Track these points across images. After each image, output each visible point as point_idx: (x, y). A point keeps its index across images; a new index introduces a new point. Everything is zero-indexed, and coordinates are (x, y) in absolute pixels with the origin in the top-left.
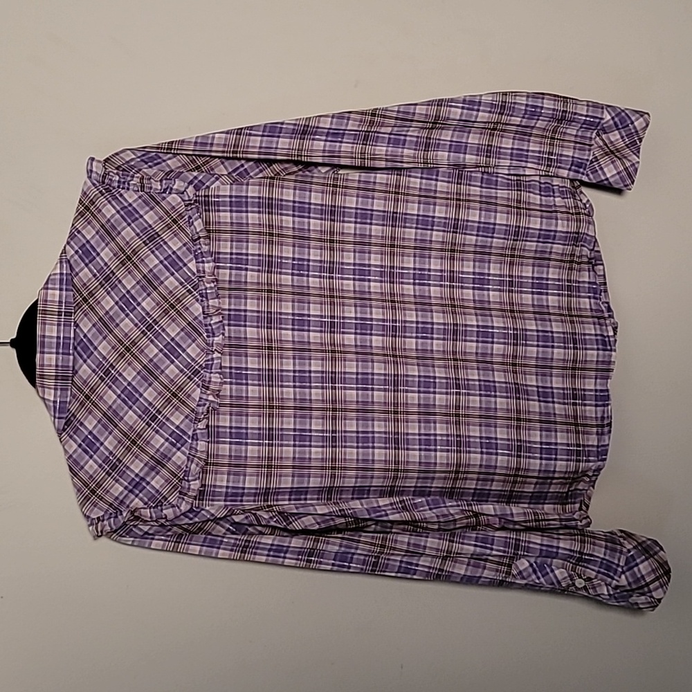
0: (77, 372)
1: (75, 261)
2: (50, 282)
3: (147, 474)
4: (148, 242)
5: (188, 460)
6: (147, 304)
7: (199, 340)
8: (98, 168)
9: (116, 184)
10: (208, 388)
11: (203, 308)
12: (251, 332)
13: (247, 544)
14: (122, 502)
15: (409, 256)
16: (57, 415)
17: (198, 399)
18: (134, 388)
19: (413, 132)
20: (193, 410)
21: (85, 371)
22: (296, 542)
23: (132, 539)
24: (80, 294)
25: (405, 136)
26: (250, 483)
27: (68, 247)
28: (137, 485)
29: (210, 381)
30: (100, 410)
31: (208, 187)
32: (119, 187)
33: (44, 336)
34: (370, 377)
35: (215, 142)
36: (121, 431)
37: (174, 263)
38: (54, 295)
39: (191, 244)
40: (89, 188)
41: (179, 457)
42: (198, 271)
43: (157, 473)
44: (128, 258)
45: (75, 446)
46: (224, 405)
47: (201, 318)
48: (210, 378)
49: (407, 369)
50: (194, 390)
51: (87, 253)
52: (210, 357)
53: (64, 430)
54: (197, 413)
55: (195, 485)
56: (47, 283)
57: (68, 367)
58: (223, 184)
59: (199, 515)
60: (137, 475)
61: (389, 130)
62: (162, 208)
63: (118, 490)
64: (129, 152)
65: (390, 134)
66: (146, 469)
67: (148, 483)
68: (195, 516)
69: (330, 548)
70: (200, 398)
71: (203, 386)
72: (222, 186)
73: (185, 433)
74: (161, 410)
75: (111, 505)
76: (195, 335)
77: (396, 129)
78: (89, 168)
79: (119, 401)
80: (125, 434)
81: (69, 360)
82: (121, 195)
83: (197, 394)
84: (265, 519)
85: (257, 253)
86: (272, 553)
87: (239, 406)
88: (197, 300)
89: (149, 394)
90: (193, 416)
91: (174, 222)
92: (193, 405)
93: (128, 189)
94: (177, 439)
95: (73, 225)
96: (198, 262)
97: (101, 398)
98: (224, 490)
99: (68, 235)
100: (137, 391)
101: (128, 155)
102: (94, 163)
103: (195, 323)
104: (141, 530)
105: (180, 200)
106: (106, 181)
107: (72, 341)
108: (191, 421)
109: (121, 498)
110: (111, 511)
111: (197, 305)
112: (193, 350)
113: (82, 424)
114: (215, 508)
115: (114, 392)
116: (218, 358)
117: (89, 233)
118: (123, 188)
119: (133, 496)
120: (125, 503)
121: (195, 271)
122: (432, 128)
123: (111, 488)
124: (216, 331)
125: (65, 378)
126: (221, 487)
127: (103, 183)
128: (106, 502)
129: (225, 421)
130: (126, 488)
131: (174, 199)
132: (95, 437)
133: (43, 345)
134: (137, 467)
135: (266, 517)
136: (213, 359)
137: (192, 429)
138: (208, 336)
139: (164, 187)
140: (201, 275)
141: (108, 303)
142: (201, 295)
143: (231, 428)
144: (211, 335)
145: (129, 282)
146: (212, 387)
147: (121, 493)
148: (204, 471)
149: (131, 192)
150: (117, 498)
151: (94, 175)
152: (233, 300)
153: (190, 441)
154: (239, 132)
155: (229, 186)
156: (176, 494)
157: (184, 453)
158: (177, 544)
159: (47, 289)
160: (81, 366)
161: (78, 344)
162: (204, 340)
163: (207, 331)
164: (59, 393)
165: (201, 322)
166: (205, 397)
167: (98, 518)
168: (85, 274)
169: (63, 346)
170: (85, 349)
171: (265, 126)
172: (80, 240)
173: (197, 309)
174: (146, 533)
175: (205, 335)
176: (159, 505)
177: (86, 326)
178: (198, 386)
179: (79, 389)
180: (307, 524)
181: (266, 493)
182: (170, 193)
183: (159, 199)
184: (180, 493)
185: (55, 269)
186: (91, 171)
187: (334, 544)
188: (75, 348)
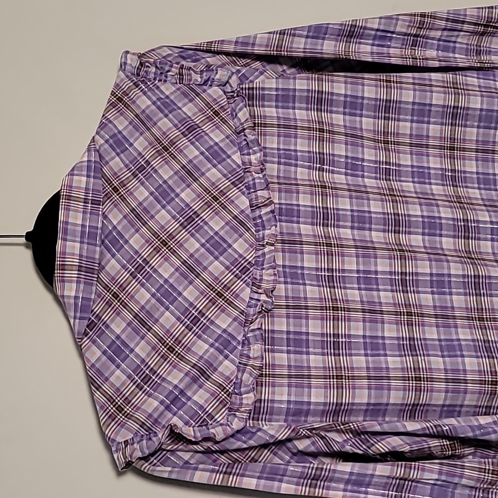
0: (103, 268)
1: (105, 149)
2: (75, 169)
3: (188, 386)
4: (187, 133)
5: (239, 370)
6: (187, 195)
7: (247, 235)
8: (133, 61)
9: (152, 76)
10: (259, 287)
11: (250, 201)
12: (306, 229)
13: (318, 472)
14: (156, 421)
15: (471, 160)
16: (78, 315)
17: (247, 300)
18: (171, 286)
19: (462, 40)
20: (242, 312)
21: (113, 266)
22: (382, 469)
23: (169, 469)
24: (110, 184)
25: (455, 42)
26: (317, 396)
27: (97, 137)
28: (176, 400)
29: (261, 280)
30: (131, 311)
31: (252, 82)
32: (155, 79)
33: (67, 223)
34: (446, 279)
35: (258, 41)
36: (156, 335)
37: (216, 155)
38: (81, 181)
39: (234, 137)
40: (122, 80)
41: (227, 367)
42: (244, 163)
43: (200, 387)
44: (165, 149)
45: (99, 353)
46: (280, 307)
47: (248, 211)
48: (261, 276)
49: (488, 270)
50: (243, 290)
51: (119, 143)
52: (260, 252)
53: (86, 334)
54: (247, 315)
55: (249, 399)
56: (73, 170)
57: (94, 259)
58: (268, 78)
59: (255, 437)
60: (176, 387)
61: (438, 34)
62: (203, 99)
63: (152, 405)
64: (165, 48)
65: (439, 40)
66: (187, 379)
67: (189, 399)
68: (250, 439)
69: (427, 475)
70: (251, 298)
71: (253, 284)
72: (267, 80)
73: (234, 338)
74: (204, 311)
75: (142, 425)
76: (242, 229)
77: (445, 33)
78: (123, 60)
79: (153, 301)
80: (160, 340)
81: (95, 251)
82: (158, 88)
83: (246, 293)
84: (337, 442)
85: (307, 150)
86: (349, 487)
87: (297, 308)
88: (243, 193)
89: (190, 293)
90: (242, 318)
91: (215, 114)
92: (243, 307)
93: (165, 81)
94: (225, 344)
95: (103, 115)
96: (243, 155)
97: (132, 297)
98: (284, 406)
99: (98, 126)
100: (175, 289)
101: (165, 51)
102: (129, 56)
103: (241, 217)
104: (180, 458)
105: (221, 93)
106: (142, 73)
107: (99, 231)
108: (240, 324)
109: (155, 415)
110: (143, 432)
111: (243, 198)
112: (240, 246)
113: (108, 327)
114: (274, 429)
115: (148, 290)
116: (271, 251)
117: (121, 124)
118: (160, 81)
119: (170, 415)
120: (160, 423)
121: (240, 162)
122: (483, 34)
123: (142, 404)
124: (266, 224)
125: (90, 270)
126: (281, 402)
127: (138, 75)
128: (137, 420)
129: (281, 325)
130: (162, 402)
131: (215, 92)
132: (123, 343)
133: (65, 231)
134: (175, 378)
135: (339, 439)
136: (264, 254)
137: (242, 334)
138: (257, 231)
139: (205, 78)
140: (246, 168)
141: (142, 194)
142: (248, 188)
143: (288, 333)
144: (261, 228)
145: (166, 173)
146: (264, 285)
147: (156, 409)
148: (259, 384)
149: (168, 84)
150: (150, 416)
151: (128, 67)
152: (283, 194)
153: (240, 348)
154: (282, 33)
155: (275, 80)
156: (225, 412)
157: (233, 362)
158: (226, 476)
159: (73, 175)
160: (109, 261)
161: (106, 237)
162: (252, 235)
163: (256, 225)
164: (82, 286)
165: (248, 215)
166: (256, 296)
167: (126, 442)
168: (116, 163)
169: (88, 236)
170: (114, 242)
171: (310, 27)
172: (112, 130)
173: (243, 202)
174: (187, 462)
175: (253, 230)
176: (204, 424)
177: (115, 218)
178: (248, 285)
179: (106, 287)
180: (394, 444)
181: (337, 410)
182: (211, 86)
183: (199, 90)
184: (230, 409)
185: (82, 157)
186: (125, 63)
187: (431, 471)
188: (103, 242)
